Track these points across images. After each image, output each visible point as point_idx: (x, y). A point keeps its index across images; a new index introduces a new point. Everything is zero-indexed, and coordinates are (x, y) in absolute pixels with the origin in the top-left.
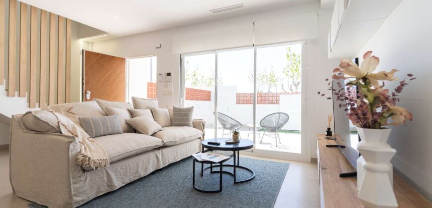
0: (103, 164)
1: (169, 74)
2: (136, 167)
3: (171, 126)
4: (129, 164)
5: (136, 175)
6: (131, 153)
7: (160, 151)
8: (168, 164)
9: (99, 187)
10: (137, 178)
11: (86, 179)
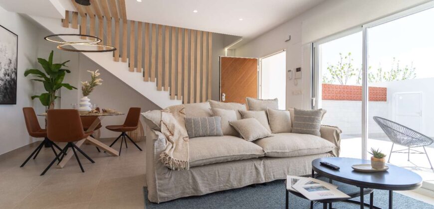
0: (182, 166)
1: (298, 70)
2: (228, 176)
3: (291, 132)
4: (218, 171)
5: (228, 184)
6: (218, 159)
7: (262, 162)
8: (273, 179)
9: (184, 189)
10: (228, 188)
11: (171, 177)
